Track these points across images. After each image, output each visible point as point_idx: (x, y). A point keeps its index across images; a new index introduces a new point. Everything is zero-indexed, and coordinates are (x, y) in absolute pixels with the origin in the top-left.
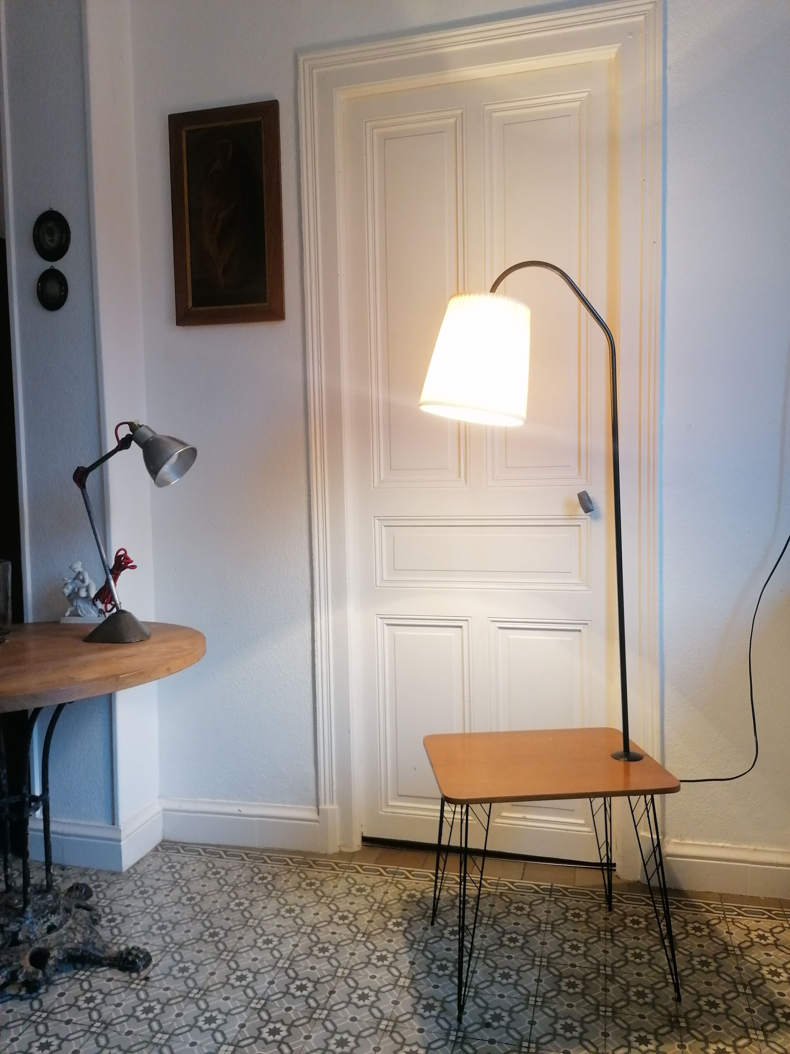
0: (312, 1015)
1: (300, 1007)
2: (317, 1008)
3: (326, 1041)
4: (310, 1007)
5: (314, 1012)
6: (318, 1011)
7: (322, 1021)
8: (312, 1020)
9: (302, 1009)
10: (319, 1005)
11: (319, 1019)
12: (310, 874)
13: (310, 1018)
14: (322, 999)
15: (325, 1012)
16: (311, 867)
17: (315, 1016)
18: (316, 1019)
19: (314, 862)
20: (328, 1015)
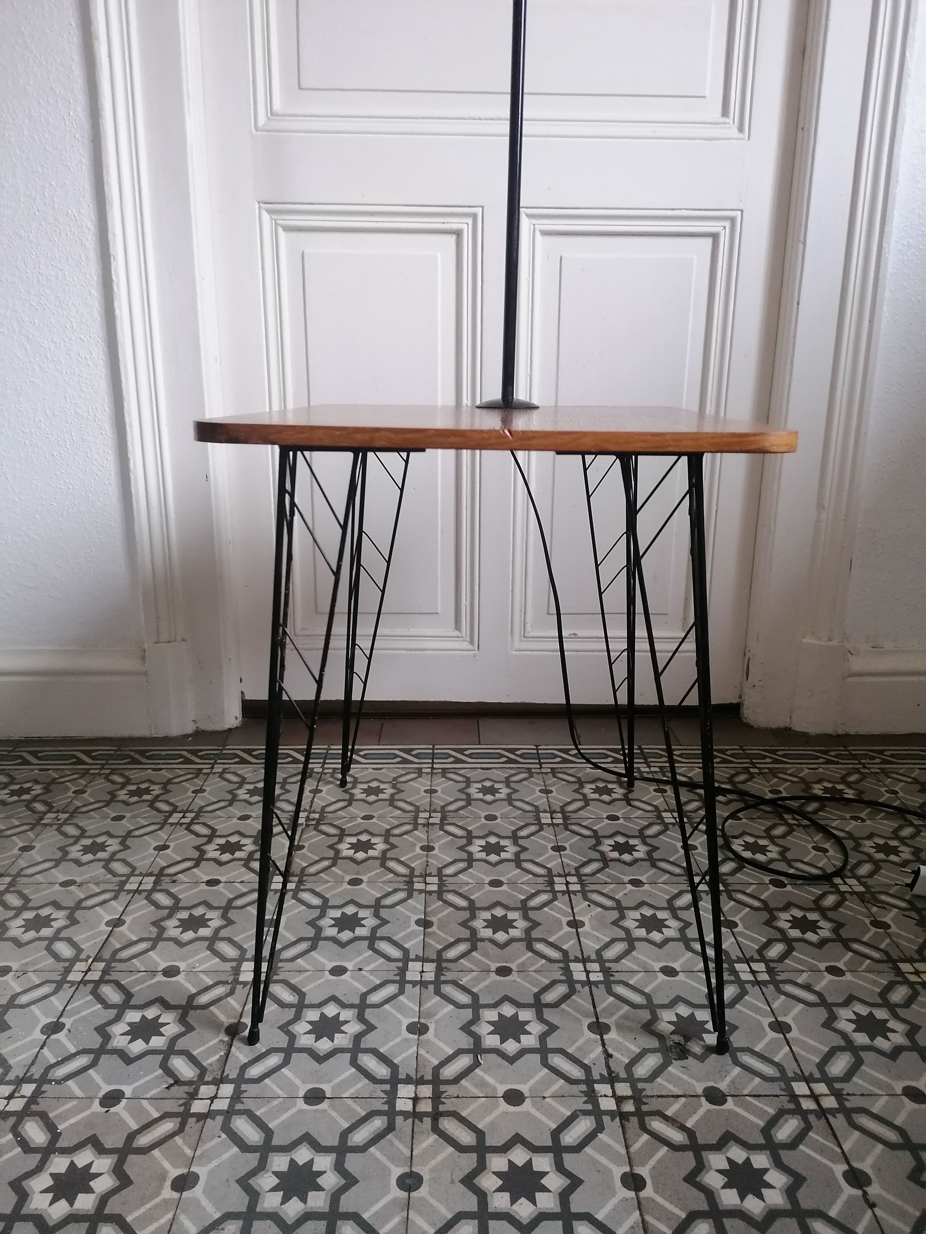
0: (187, 1105)
1: (147, 1087)
2: (201, 1080)
3: (244, 1183)
4: (177, 1082)
5: (193, 1096)
6: (206, 1091)
7: (220, 1119)
8: (192, 1121)
9: (153, 1092)
10: (203, 1071)
11: (210, 1114)
12: (135, 775)
13: (184, 1116)
14: (210, 1052)
15: (227, 1090)
16: (135, 762)
17: (198, 1107)
18: (202, 1117)
19: (142, 753)
20: (236, 1097)
